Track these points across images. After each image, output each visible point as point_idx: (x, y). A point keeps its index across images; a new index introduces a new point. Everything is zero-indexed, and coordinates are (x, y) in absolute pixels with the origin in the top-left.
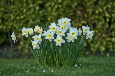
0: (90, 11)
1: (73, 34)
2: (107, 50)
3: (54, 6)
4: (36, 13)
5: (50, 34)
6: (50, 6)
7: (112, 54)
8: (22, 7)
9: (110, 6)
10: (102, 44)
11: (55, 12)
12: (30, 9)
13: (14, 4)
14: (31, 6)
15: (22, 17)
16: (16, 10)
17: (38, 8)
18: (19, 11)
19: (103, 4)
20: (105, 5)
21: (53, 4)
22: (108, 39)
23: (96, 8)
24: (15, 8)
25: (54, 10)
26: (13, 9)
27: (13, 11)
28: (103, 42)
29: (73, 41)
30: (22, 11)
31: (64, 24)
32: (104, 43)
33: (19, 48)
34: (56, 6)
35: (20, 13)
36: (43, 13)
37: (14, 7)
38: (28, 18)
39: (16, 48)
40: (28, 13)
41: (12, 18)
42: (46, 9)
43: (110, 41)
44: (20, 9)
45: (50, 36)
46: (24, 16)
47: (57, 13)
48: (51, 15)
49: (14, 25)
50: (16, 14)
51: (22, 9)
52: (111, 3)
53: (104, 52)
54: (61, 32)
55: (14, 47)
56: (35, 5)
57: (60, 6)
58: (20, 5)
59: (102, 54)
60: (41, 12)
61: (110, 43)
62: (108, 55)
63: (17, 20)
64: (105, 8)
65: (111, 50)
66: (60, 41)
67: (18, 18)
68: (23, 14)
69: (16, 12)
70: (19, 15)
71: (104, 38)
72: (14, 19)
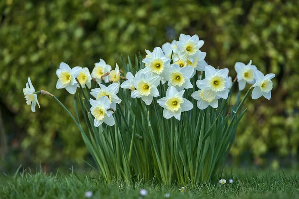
0: (225, 41)
1: (216, 83)
2: (272, 150)
3: (125, 28)
4: (75, 45)
5: (145, 81)
6: (114, 26)
7: (285, 163)
8: (34, 29)
9: (279, 29)
10: (257, 135)
11: (127, 43)
12: (57, 35)
13: (11, 23)
14: (61, 26)
15: (35, 58)
16: (18, 37)
17: (79, 33)
18: (25, 42)
19: (260, 22)
20: (267, 25)
21: (122, 22)
22: (275, 120)
23: (241, 34)
24: (15, 33)
25: (125, 37)
26: (9, 34)
27: (11, 40)
28: (262, 128)
29: (215, 106)
30: (36, 42)
31: (187, 52)
32: (265, 131)
33: (26, 143)
34: (131, 29)
35: (27, 47)
36: (94, 47)
37: (13, 29)
38: (51, 59)
39: (15, 145)
40: (51, 46)
41: (8, 59)
42: (102, 35)
43: (281, 126)
44: (29, 36)
45: (147, 87)
46: (41, 53)
47: (133, 46)
48: (115, 51)
49: (13, 79)
50: (17, 48)
51: (34, 36)
52: (284, 21)
53: (263, 156)
54: (178, 78)
55: (10, 143)
56: (72, 25)
57: (142, 27)
58: (30, 25)
59: (259, 161)
60: (87, 44)
61: (279, 132)
62: (275, 164)
63: (21, 67)
64: (265, 34)
65: (283, 151)
66: (179, 106)
67: (23, 60)
68: (37, 50)
69: (17, 42)
70: (25, 53)
71: (263, 117)
72: (12, 64)
